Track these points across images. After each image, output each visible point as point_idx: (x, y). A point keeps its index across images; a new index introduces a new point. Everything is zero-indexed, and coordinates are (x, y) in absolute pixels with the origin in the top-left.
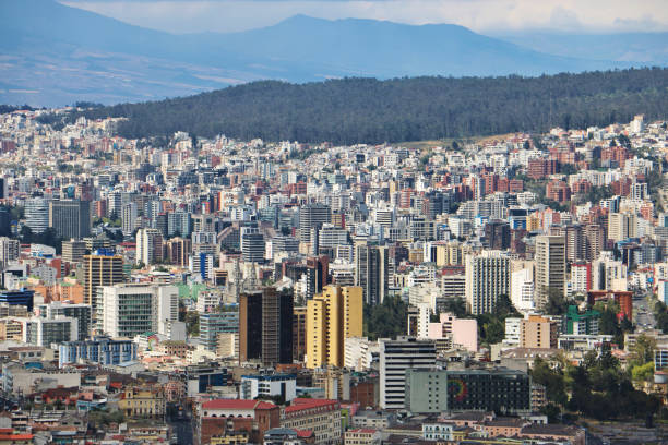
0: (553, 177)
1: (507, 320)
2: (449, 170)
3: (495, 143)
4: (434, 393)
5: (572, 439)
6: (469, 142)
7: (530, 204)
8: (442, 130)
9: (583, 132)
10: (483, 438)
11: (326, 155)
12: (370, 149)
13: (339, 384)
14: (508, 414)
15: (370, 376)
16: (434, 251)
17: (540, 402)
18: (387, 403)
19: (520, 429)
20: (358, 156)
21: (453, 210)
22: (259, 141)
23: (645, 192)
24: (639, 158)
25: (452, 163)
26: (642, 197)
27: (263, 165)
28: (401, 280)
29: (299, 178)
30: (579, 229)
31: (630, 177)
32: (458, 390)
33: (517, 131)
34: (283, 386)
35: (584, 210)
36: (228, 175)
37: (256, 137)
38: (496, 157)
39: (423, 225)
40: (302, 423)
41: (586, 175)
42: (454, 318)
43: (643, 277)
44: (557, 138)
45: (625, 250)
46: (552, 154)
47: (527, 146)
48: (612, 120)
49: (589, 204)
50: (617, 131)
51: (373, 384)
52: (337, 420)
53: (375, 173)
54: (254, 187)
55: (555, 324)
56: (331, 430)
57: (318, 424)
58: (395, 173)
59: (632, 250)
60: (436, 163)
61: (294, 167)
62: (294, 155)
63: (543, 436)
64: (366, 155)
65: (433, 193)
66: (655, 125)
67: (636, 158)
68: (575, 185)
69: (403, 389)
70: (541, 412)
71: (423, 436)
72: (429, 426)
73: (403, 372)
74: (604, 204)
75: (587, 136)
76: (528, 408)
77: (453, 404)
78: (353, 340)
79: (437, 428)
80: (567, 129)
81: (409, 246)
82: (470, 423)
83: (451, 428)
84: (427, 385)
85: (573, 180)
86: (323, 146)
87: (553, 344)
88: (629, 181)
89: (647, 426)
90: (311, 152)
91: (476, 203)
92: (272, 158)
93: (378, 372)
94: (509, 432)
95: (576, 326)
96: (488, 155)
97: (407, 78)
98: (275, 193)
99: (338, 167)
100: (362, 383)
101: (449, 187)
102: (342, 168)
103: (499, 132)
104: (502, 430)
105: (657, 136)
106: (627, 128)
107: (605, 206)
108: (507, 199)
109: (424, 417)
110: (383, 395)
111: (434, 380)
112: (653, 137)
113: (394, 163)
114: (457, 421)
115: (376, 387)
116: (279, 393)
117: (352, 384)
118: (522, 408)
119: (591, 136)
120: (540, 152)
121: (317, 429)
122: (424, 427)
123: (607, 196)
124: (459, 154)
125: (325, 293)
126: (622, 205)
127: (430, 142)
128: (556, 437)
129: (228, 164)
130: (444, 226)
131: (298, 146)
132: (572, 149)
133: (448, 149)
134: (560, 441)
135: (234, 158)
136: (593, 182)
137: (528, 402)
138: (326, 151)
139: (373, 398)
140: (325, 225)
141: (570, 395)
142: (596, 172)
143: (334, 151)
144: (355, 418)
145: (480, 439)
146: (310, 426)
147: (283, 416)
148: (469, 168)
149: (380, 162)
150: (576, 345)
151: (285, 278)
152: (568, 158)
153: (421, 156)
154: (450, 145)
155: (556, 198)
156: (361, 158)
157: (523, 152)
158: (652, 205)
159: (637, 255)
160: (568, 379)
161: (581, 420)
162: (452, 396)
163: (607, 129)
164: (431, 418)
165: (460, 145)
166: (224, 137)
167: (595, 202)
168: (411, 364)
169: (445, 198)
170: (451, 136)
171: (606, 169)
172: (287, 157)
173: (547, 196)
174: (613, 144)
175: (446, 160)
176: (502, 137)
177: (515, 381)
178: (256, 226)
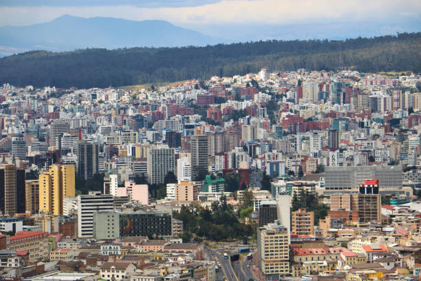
0: (212, 105)
1: (168, 185)
2: (148, 102)
3: (177, 86)
4: (111, 226)
5: (195, 251)
6: (161, 85)
7: (197, 121)
8: (145, 79)
9: (230, 78)
10: (139, 253)
11: (73, 95)
12: (101, 90)
13: (52, 224)
14: (157, 238)
15: (72, 218)
16: (133, 149)
17: (179, 231)
18: (82, 234)
19: (163, 247)
20: (93, 95)
21: (150, 126)
22: (31, 87)
23: (266, 113)
24: (262, 93)
25: (150, 98)
26: (264, 116)
27: (32, 101)
28: (109, 165)
29: (55, 109)
30: (223, 134)
31: (257, 104)
32: (126, 224)
33: (191, 79)
34: (14, 225)
35: (229, 124)
36: (9, 108)
37: (29, 85)
38: (177, 94)
39: (129, 135)
40: (22, 246)
41: (231, 103)
42: (133, 184)
43: (259, 162)
44: (215, 82)
45: (251, 147)
46: (211, 91)
47: (197, 87)
48: (248, 72)
49: (232, 121)
50: (250, 78)
51: (73, 223)
52: (46, 244)
53: (102, 105)
54: (26, 115)
55: (196, 186)
56: (41, 251)
57: (32, 247)
58: (115, 104)
59: (255, 147)
60: (141, 98)
61: (53, 103)
62: (53, 95)
63: (177, 250)
64: (98, 95)
65: (138, 116)
66: (273, 74)
67: (260, 93)
68: (224, 110)
69: (92, 225)
70: (180, 236)
71: (102, 253)
72: (105, 247)
73: (92, 215)
74: (241, 121)
75: (233, 81)
76: (170, 234)
77: (123, 233)
78: (68, 199)
79: (110, 248)
80: (221, 77)
81: (119, 147)
82: (132, 244)
83: (119, 247)
84: (106, 221)
85: (223, 106)
86: (71, 89)
87: (195, 198)
88: (256, 106)
89: (244, 244)
90: (63, 93)
91: (164, 122)
92: (38, 97)
93: (77, 215)
94: (156, 249)
95: (210, 188)
96: (173, 93)
97: (125, 48)
98: (39, 118)
99: (80, 102)
100: (66, 223)
101: (149, 112)
102: (82, 102)
103: (180, 80)
104: (152, 248)
105: (274, 80)
106: (257, 76)
107: (242, 122)
108: (183, 119)
109: (103, 242)
110: (80, 229)
111: (111, 218)
112: (272, 81)
113: (115, 99)
114: (123, 243)
115: (76, 225)
116: (12, 230)
117: (60, 224)
118: (166, 234)
119: (235, 81)
120: (204, 91)
121: (32, 250)
122: (102, 247)
123: (243, 116)
124: (155, 93)
125: (50, 170)
126: (251, 121)
127: (138, 86)
128: (185, 251)
129: (10, 101)
130: (143, 136)
131: (54, 89)
132: (224, 89)
133: (149, 90)
134: (187, 252)
135: (15, 97)
136: (235, 108)
137: (170, 231)
138: (73, 92)
139: (74, 232)
140: (65, 134)
141: (199, 227)
142: (237, 102)
143: (78, 92)
144: (58, 243)
145: (136, 253)
146: (27, 248)
147: (8, 242)
148: (161, 101)
149: (107, 98)
150: (209, 199)
151: (33, 165)
152: (221, 94)
153: (132, 95)
154: (150, 87)
155: (213, 117)
156: (94, 96)
157: (194, 90)
158: (269, 121)
159: (258, 149)
160: (200, 218)
161: (204, 241)
162: (122, 228)
163: (245, 76)
164: (108, 242)
165: (156, 87)
166: (8, 84)
167: (236, 119)
168: (98, 209)
169: (145, 119)
170: (151, 82)
171: (243, 100)
172: (48, 96)
173: (208, 117)
174: (248, 85)
175: (147, 97)
176: (182, 82)
177: (162, 218)
178: (22, 136)
